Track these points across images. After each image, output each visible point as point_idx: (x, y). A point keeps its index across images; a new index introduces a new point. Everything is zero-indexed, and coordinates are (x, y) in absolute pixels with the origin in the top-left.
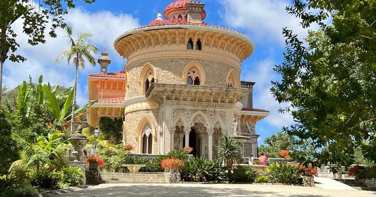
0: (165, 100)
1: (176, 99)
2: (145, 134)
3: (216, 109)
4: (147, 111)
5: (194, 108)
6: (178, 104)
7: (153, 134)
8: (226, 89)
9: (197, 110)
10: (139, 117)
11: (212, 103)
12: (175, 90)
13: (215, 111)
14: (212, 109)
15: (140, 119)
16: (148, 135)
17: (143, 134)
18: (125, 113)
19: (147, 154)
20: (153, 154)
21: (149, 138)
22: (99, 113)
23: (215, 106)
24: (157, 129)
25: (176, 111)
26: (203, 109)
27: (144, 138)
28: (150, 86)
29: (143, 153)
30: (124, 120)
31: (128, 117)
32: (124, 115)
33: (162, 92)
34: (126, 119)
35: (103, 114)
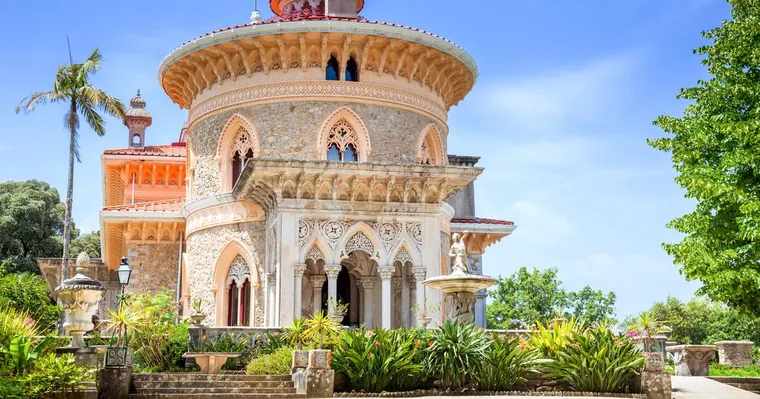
0: (279, 200)
1: (306, 196)
2: (233, 281)
3: (399, 219)
4: (236, 228)
5: (346, 216)
6: (310, 207)
7: (253, 281)
9: (353, 222)
10: (220, 241)
11: (388, 203)
12: (302, 174)
13: (395, 224)
14: (388, 218)
15: (222, 246)
16: (239, 283)
17: (230, 282)
18: (187, 235)
19: (239, 327)
20: (252, 326)
21: (243, 289)
22: (127, 235)
23: (396, 211)
24: (261, 270)
25: (307, 225)
26: (367, 218)
27: (230, 291)
28: (243, 168)
29: (229, 325)
30: (184, 250)
31: (192, 243)
32: (183, 240)
33: (272, 179)
34: (188, 248)
35: (136, 237)
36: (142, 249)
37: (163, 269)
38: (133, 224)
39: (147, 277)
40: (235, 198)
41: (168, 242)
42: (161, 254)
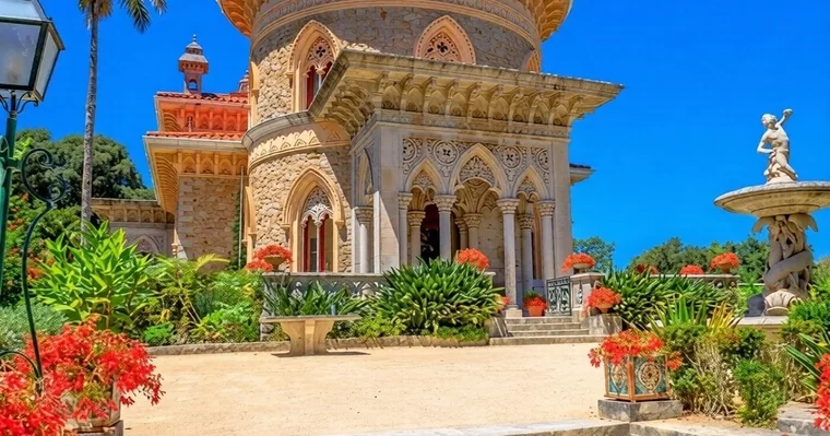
0: (378, 111)
1: (411, 108)
2: (310, 217)
3: (523, 142)
4: (313, 155)
5: (461, 136)
6: (417, 122)
7: (336, 216)
8: (555, 81)
9: (470, 144)
10: (292, 171)
11: (510, 123)
12: (408, 78)
13: (518, 148)
14: (510, 140)
15: (295, 176)
16: (317, 220)
17: (305, 219)
18: (249, 166)
19: (317, 273)
20: (336, 271)
21: (322, 228)
22: (179, 167)
23: (520, 133)
24: (345, 203)
25: (414, 144)
26: (486, 138)
27: (306, 229)
28: (320, 86)
29: (305, 270)
30: (246, 182)
31: (256, 174)
32: (245, 173)
33: (368, 84)
34: (251, 181)
35: (189, 169)
36: (197, 184)
37: (222, 206)
38: (185, 155)
39: (203, 214)
40: (311, 119)
41: (228, 177)
42: (219, 190)
